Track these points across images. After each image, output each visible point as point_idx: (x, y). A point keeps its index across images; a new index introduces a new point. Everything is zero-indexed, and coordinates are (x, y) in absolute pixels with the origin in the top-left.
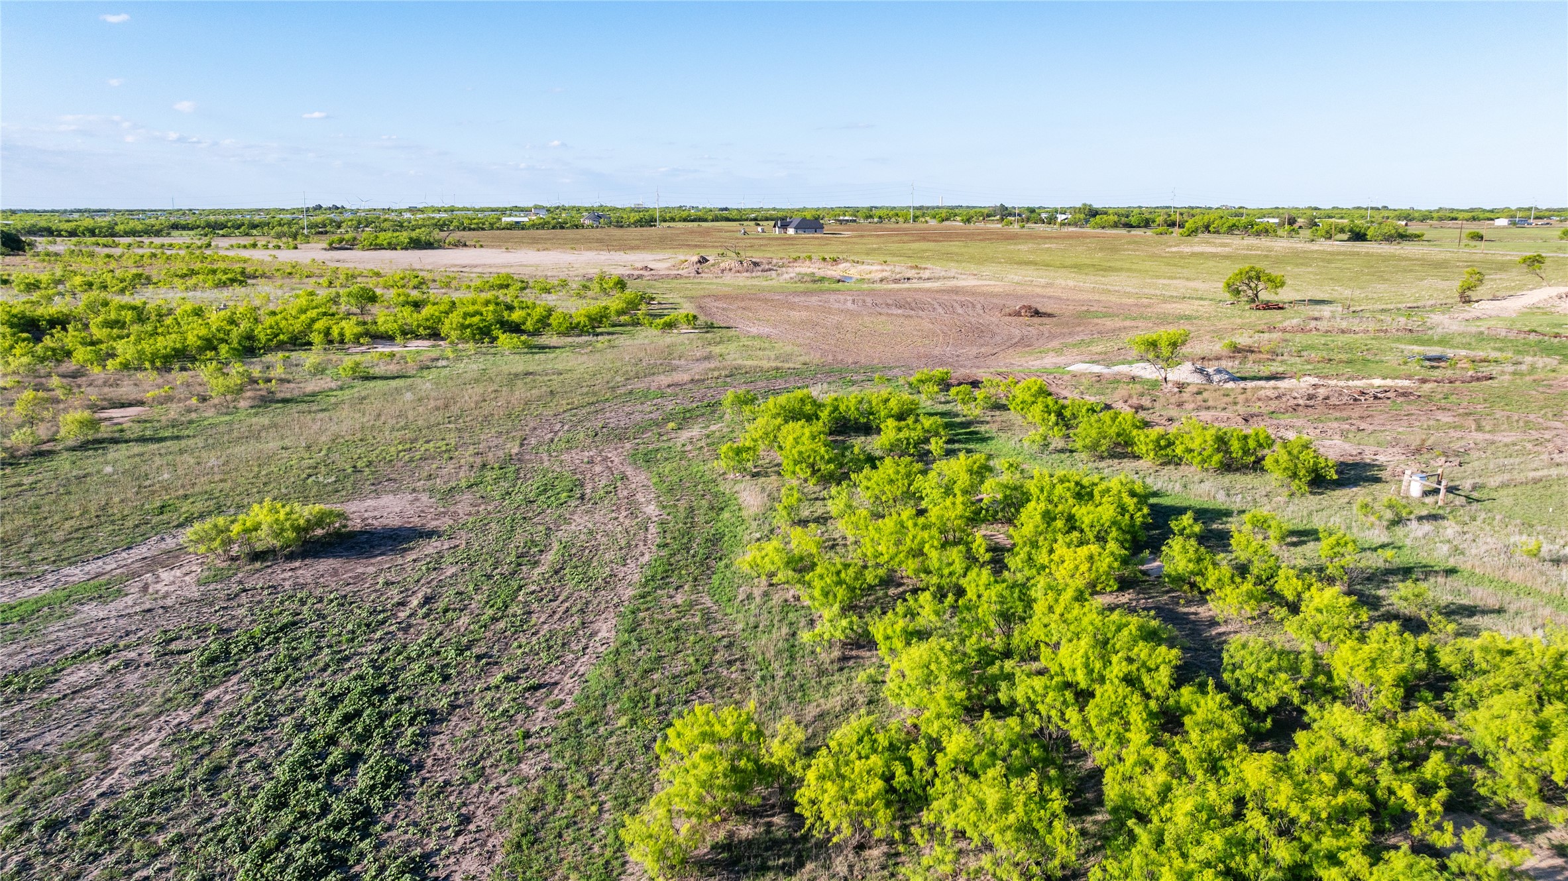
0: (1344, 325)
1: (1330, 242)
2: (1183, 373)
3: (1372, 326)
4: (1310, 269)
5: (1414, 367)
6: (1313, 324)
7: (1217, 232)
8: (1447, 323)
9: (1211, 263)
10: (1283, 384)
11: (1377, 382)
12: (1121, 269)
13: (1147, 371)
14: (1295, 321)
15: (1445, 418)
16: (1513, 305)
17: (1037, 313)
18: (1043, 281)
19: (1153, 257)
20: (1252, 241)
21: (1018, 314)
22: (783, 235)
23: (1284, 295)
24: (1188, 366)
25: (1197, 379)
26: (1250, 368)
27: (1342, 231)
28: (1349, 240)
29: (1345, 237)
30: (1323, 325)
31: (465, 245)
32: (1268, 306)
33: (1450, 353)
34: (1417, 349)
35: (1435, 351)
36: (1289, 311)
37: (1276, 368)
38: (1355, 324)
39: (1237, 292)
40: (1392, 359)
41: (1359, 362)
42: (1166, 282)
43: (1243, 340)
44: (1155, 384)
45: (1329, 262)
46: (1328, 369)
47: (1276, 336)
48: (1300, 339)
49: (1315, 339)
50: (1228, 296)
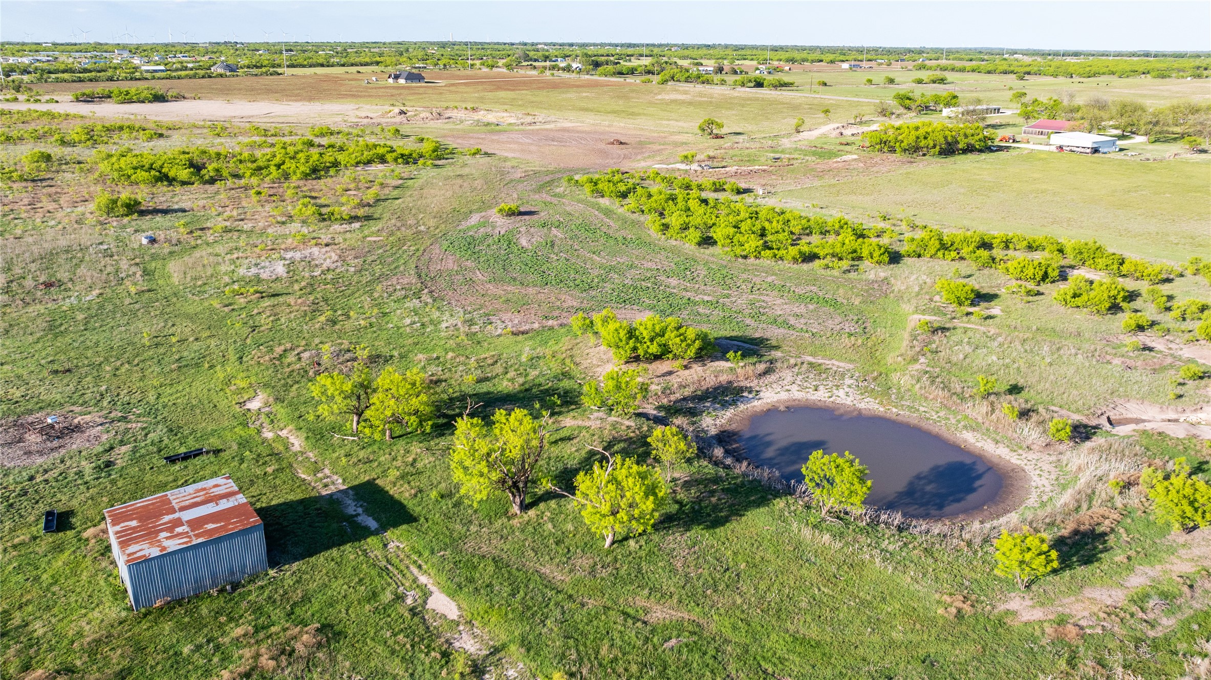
0: (748, 145)
1: (743, 89)
2: (695, 166)
3: (758, 145)
4: (734, 112)
5: (769, 162)
6: (736, 145)
7: (679, 81)
8: (786, 143)
9: (684, 109)
10: (727, 169)
11: (757, 167)
12: (639, 114)
13: (683, 167)
14: (729, 144)
15: (773, 177)
16: (816, 133)
17: (621, 143)
18: (607, 123)
19: (651, 104)
20: (700, 87)
21: (613, 143)
22: (396, 85)
23: (723, 131)
24: (697, 164)
25: (699, 169)
26: (715, 164)
27: (750, 81)
28: (754, 87)
29: (752, 85)
30: (740, 146)
31: (184, 98)
32: (718, 137)
33: (783, 156)
34: (772, 155)
35: (777, 156)
36: (726, 140)
37: (724, 164)
38: (752, 145)
39: (704, 130)
40: (763, 159)
41: (751, 160)
42: (667, 122)
43: (711, 154)
44: (686, 171)
45: (743, 107)
46: (741, 163)
47: (722, 151)
48: (731, 152)
49: (736, 152)
50: (700, 132)
